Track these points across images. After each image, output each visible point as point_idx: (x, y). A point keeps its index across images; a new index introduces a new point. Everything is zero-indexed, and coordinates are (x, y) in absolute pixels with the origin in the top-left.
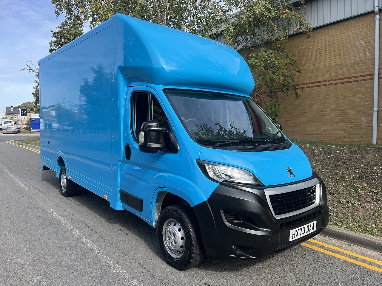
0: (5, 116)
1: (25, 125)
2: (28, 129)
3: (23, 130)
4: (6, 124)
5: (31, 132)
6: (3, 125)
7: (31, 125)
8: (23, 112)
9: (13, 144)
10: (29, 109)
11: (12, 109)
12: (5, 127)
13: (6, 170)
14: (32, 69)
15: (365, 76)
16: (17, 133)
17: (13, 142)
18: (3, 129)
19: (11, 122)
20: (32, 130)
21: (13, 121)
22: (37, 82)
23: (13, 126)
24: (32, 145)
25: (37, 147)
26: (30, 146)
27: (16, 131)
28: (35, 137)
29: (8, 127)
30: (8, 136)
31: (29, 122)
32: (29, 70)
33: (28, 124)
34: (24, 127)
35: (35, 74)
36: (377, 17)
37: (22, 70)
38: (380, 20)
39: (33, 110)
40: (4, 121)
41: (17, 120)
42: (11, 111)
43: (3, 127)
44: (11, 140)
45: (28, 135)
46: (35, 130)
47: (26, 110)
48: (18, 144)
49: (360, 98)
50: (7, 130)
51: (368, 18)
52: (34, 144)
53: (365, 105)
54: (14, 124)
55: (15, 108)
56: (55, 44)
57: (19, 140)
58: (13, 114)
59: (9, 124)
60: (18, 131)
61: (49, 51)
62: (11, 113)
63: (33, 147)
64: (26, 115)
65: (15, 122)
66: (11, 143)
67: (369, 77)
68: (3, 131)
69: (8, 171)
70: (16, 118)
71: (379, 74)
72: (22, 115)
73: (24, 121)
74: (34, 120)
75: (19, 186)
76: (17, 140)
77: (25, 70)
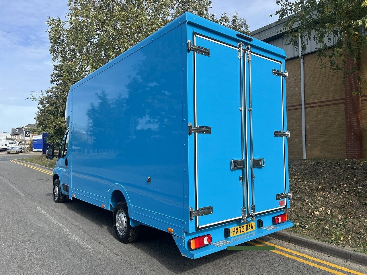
0: (10, 137)
1: (29, 145)
2: (30, 149)
3: (26, 150)
4: (10, 145)
5: (33, 152)
6: (8, 145)
7: (33, 145)
8: (27, 134)
9: (16, 162)
10: (32, 131)
11: (17, 130)
12: (9, 147)
13: (8, 183)
14: (35, 98)
15: (296, 106)
16: (20, 153)
17: (16, 161)
18: (8, 149)
19: (15, 142)
20: (34, 150)
21: (17, 142)
22: (39, 108)
23: (17, 147)
24: (33, 163)
25: (37, 165)
26: (30, 164)
27: (19, 150)
28: (35, 156)
29: (12, 147)
30: (12, 155)
31: (31, 142)
32: (32, 99)
33: (30, 145)
34: (27, 147)
35: (37, 102)
36: (302, 60)
37: (26, 99)
38: (304, 63)
39: (36, 131)
40: (9, 142)
41: (21, 140)
42: (16, 132)
43: (8, 147)
44: (14, 159)
45: (31, 154)
46: (36, 150)
47: (29, 132)
48: (20, 162)
49: (293, 123)
50: (11, 150)
51: (296, 61)
52: (34, 162)
53: (297, 129)
54: (18, 145)
55: (20, 130)
56: (56, 76)
57: (21, 159)
58: (18, 135)
59: (13, 145)
60: (22, 151)
61: (50, 82)
62: (16, 134)
63: (33, 165)
64: (29, 136)
65: (19, 143)
66: (14, 162)
67: (299, 107)
68: (8, 151)
69: (10, 184)
70: (21, 139)
71: (305, 104)
72: (26, 136)
73: (28, 141)
74: (36, 141)
75: (18, 194)
76: (19, 159)
77: (29, 99)
